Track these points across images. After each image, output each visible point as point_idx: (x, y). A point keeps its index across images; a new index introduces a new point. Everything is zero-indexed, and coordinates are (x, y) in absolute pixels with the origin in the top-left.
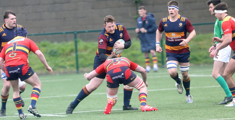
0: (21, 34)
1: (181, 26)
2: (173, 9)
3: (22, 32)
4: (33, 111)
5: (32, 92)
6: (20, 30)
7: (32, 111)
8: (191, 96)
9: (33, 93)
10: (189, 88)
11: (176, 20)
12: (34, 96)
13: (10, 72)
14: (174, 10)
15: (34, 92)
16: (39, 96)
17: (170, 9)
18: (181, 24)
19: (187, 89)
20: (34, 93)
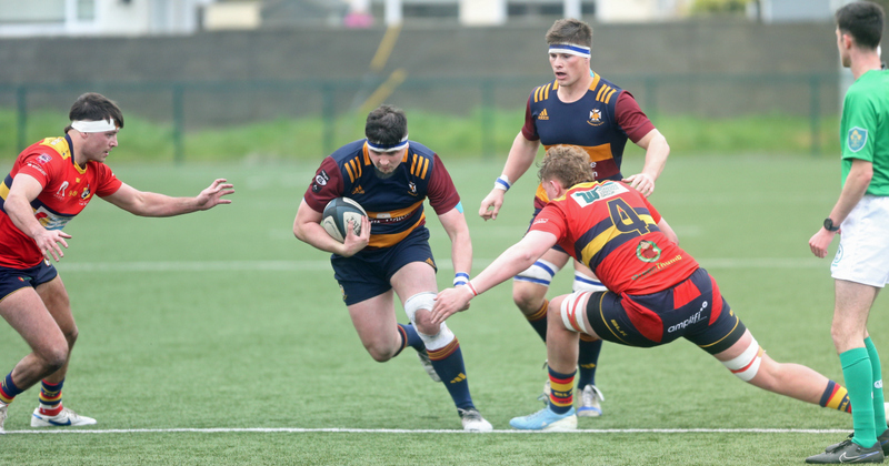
1: (597, 123)
2: (565, 56)
8: (595, 391)
10: (592, 365)
11: (578, 96)
14: (571, 60)
17: (554, 55)
18: (595, 115)
19: (587, 366)
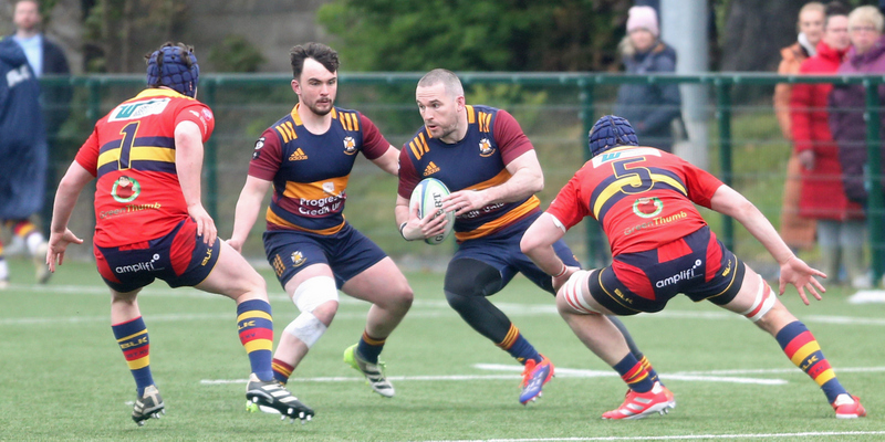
0: (177, 78)
3: (181, 72)
4: (269, 392)
5: (241, 323)
6: (176, 63)
7: (263, 390)
9: (245, 325)
12: (254, 337)
13: (122, 270)
15: (248, 320)
16: (271, 329)
20: (251, 324)
